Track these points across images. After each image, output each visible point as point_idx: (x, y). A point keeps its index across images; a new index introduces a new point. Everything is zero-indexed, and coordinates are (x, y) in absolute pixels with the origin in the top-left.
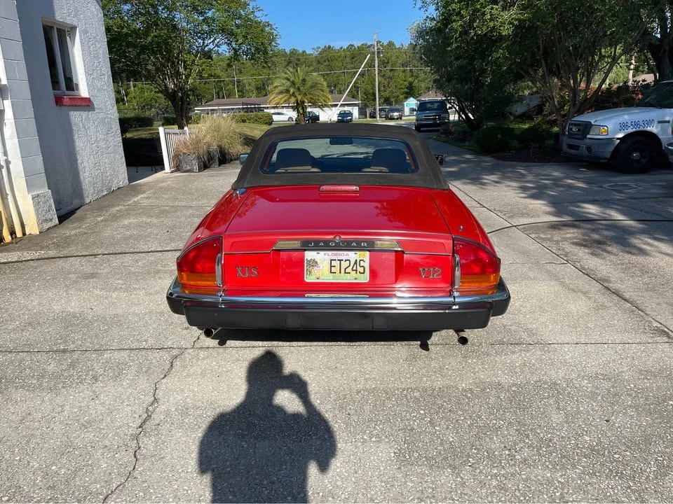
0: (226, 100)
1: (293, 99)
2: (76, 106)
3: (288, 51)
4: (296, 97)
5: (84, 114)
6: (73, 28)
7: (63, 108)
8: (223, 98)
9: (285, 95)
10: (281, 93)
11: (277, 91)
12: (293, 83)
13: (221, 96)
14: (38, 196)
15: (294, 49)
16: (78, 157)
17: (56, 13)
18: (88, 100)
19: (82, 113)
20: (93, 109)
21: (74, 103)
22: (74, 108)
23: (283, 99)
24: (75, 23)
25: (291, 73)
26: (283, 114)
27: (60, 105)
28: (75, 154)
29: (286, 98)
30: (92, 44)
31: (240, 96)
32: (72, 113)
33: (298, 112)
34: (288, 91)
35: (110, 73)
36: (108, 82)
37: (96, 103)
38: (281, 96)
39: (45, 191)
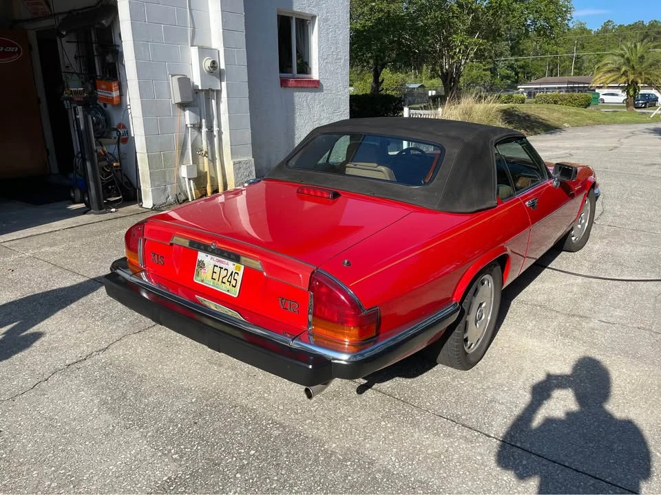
0: (559, 78)
1: (624, 79)
2: (302, 87)
3: (647, 23)
4: (627, 76)
5: (310, 95)
6: (314, 17)
7: (287, 88)
8: (556, 75)
9: (615, 73)
10: (609, 71)
11: (605, 69)
12: (628, 60)
13: (554, 74)
14: (240, 162)
15: (656, 21)
16: (296, 133)
17: (294, 4)
18: (318, 82)
19: (308, 94)
20: (322, 90)
21: (299, 85)
22: (300, 89)
23: (612, 79)
24: (314, 13)
25: (628, 49)
26: (617, 95)
27: (286, 87)
28: (294, 130)
29: (614, 77)
30: (331, 31)
31: (575, 74)
32: (296, 94)
33: (628, 94)
34: (619, 69)
35: (348, 57)
36: (344, 65)
37: (325, 84)
38: (610, 75)
39: (249, 158)
